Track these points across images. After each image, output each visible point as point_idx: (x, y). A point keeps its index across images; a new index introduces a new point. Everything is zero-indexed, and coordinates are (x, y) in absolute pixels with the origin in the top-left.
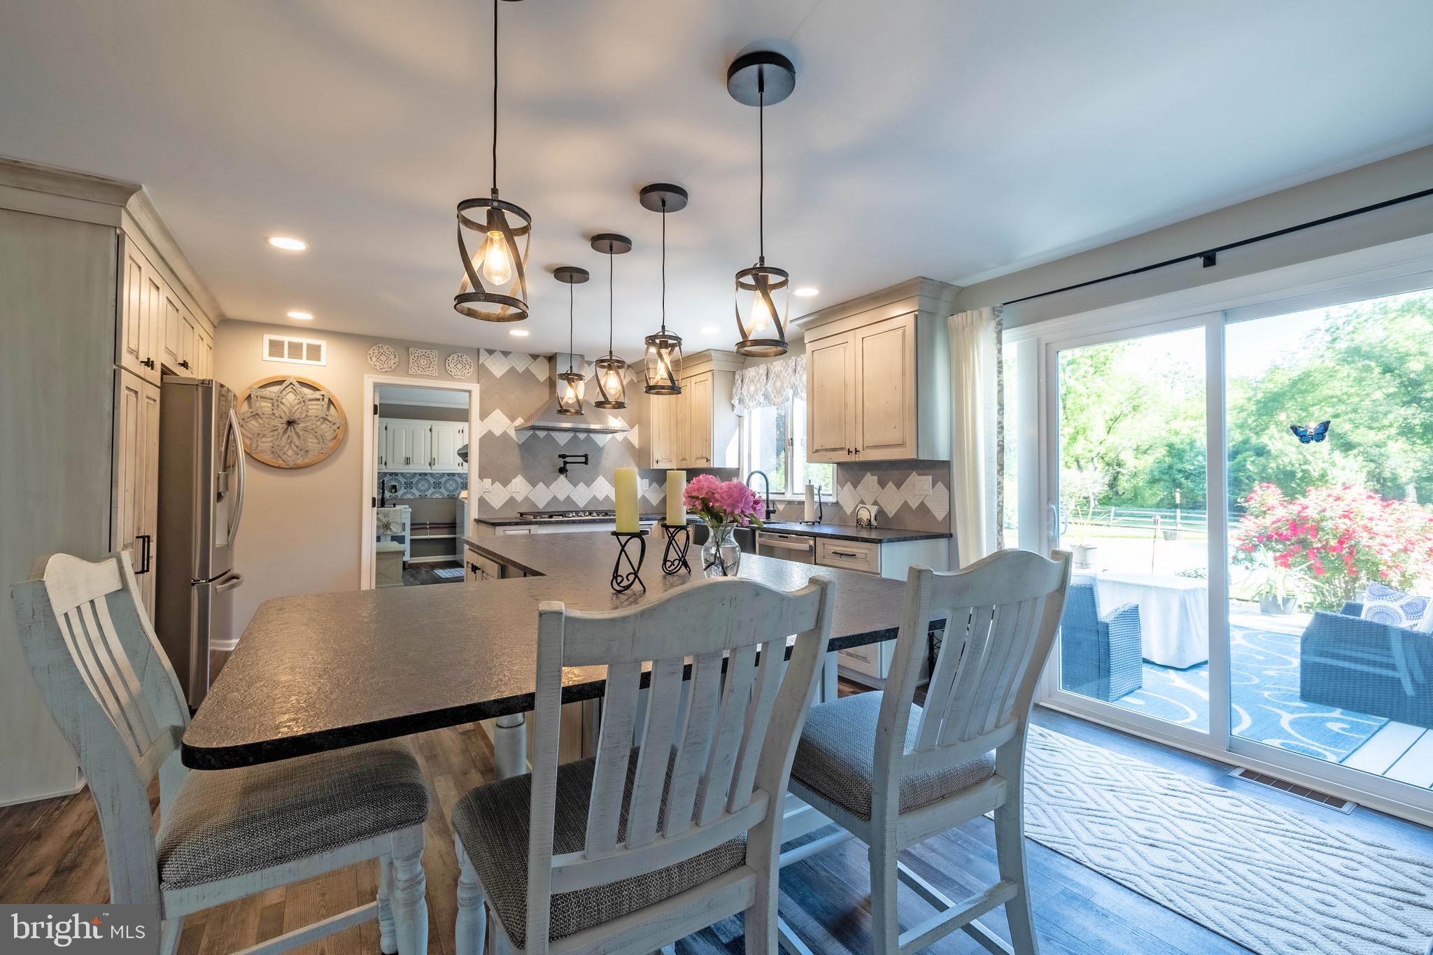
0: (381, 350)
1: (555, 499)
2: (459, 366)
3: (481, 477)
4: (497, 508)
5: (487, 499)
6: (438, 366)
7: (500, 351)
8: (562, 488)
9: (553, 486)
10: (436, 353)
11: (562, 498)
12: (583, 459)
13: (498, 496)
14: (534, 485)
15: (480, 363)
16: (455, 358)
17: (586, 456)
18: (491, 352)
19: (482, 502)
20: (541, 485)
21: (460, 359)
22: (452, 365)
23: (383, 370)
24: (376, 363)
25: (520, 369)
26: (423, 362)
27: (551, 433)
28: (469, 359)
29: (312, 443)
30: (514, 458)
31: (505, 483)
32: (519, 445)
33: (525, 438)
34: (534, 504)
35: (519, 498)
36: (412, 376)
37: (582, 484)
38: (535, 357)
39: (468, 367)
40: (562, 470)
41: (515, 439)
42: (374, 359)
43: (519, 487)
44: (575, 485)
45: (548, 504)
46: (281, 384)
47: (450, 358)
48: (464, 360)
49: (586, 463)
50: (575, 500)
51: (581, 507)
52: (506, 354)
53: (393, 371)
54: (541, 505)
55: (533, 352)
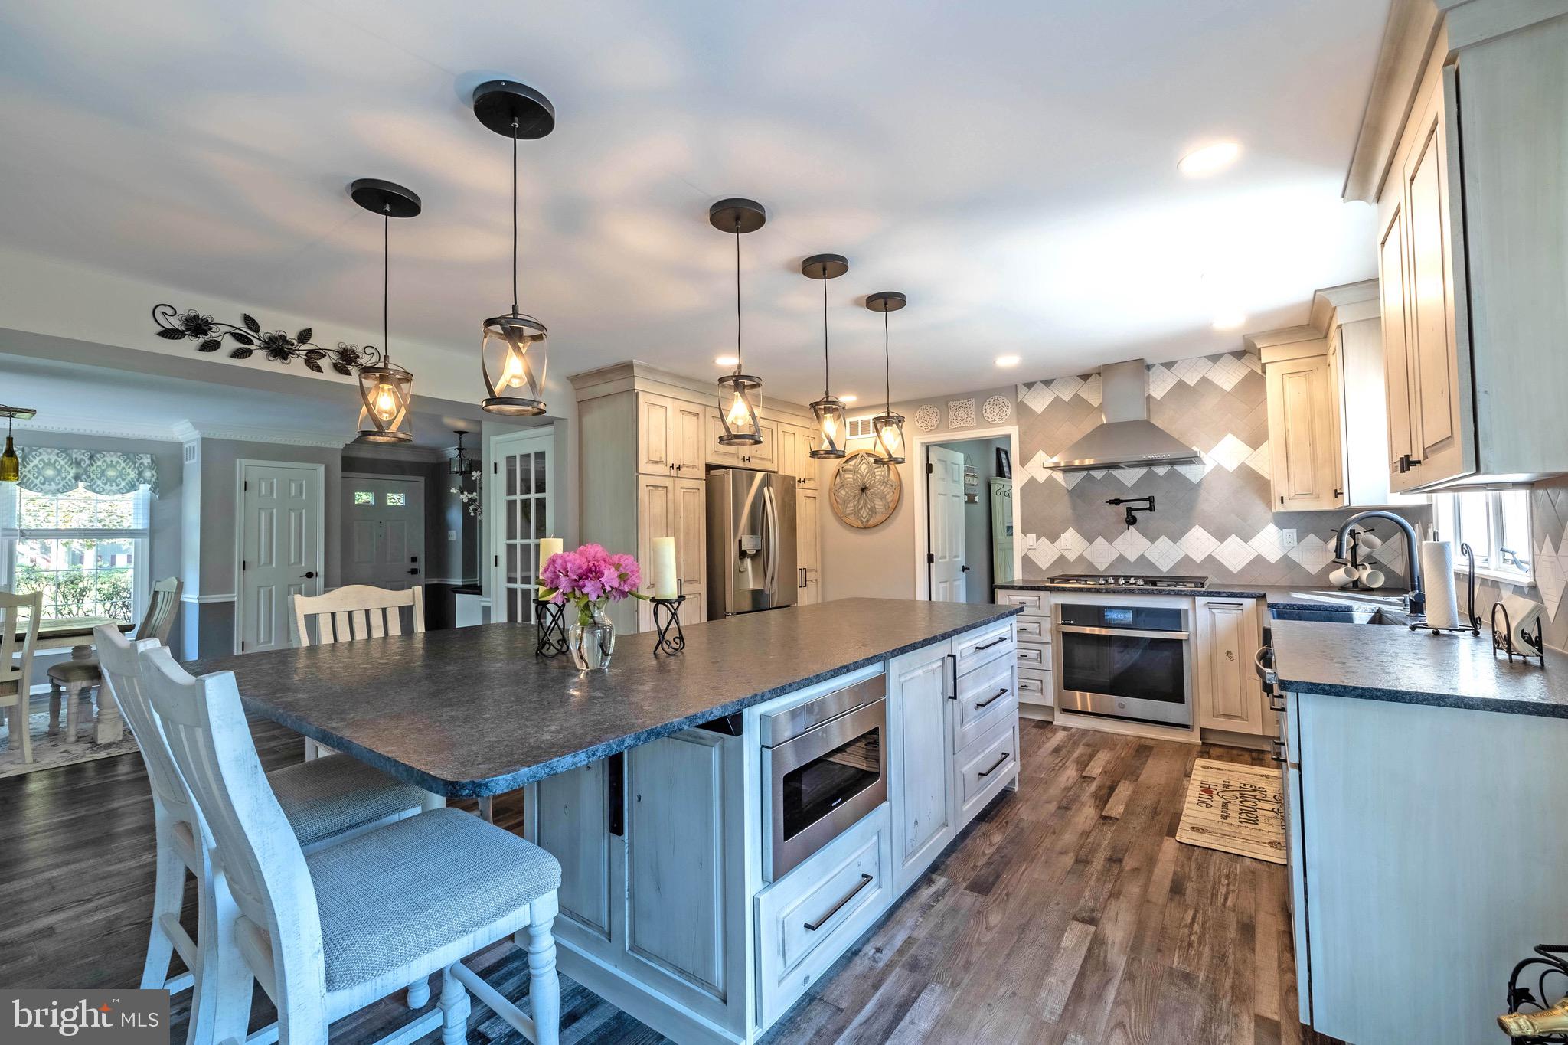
0: (925, 411)
1: (1121, 558)
2: (997, 410)
3: (1024, 532)
4: (1044, 569)
5: (1031, 556)
6: (976, 415)
7: (1041, 382)
8: (1132, 545)
9: (1119, 542)
10: (973, 401)
11: (1132, 557)
12: (1146, 504)
13: (1045, 554)
14: (1091, 540)
15: (1019, 400)
16: (992, 402)
17: (1151, 500)
18: (1029, 385)
19: (1027, 561)
20: (1100, 541)
21: (996, 402)
22: (988, 411)
23: (928, 430)
24: (922, 425)
25: (1066, 396)
26: (961, 414)
27: (1111, 471)
28: (1006, 401)
29: (879, 505)
30: (1063, 508)
31: (1053, 538)
32: (1069, 491)
33: (1077, 482)
34: (1091, 565)
35: (1071, 557)
36: (953, 430)
37: (1163, 538)
38: (1085, 377)
39: (1005, 408)
40: (1131, 521)
41: (1063, 483)
42: (920, 420)
43: (1071, 543)
44: (1153, 540)
45: (1111, 565)
46: (856, 458)
47: (987, 404)
48: (1001, 402)
49: (1151, 509)
50: (1153, 561)
51: (1165, 571)
52: (1048, 383)
53: (936, 429)
54: (1102, 566)
55: (1082, 371)
